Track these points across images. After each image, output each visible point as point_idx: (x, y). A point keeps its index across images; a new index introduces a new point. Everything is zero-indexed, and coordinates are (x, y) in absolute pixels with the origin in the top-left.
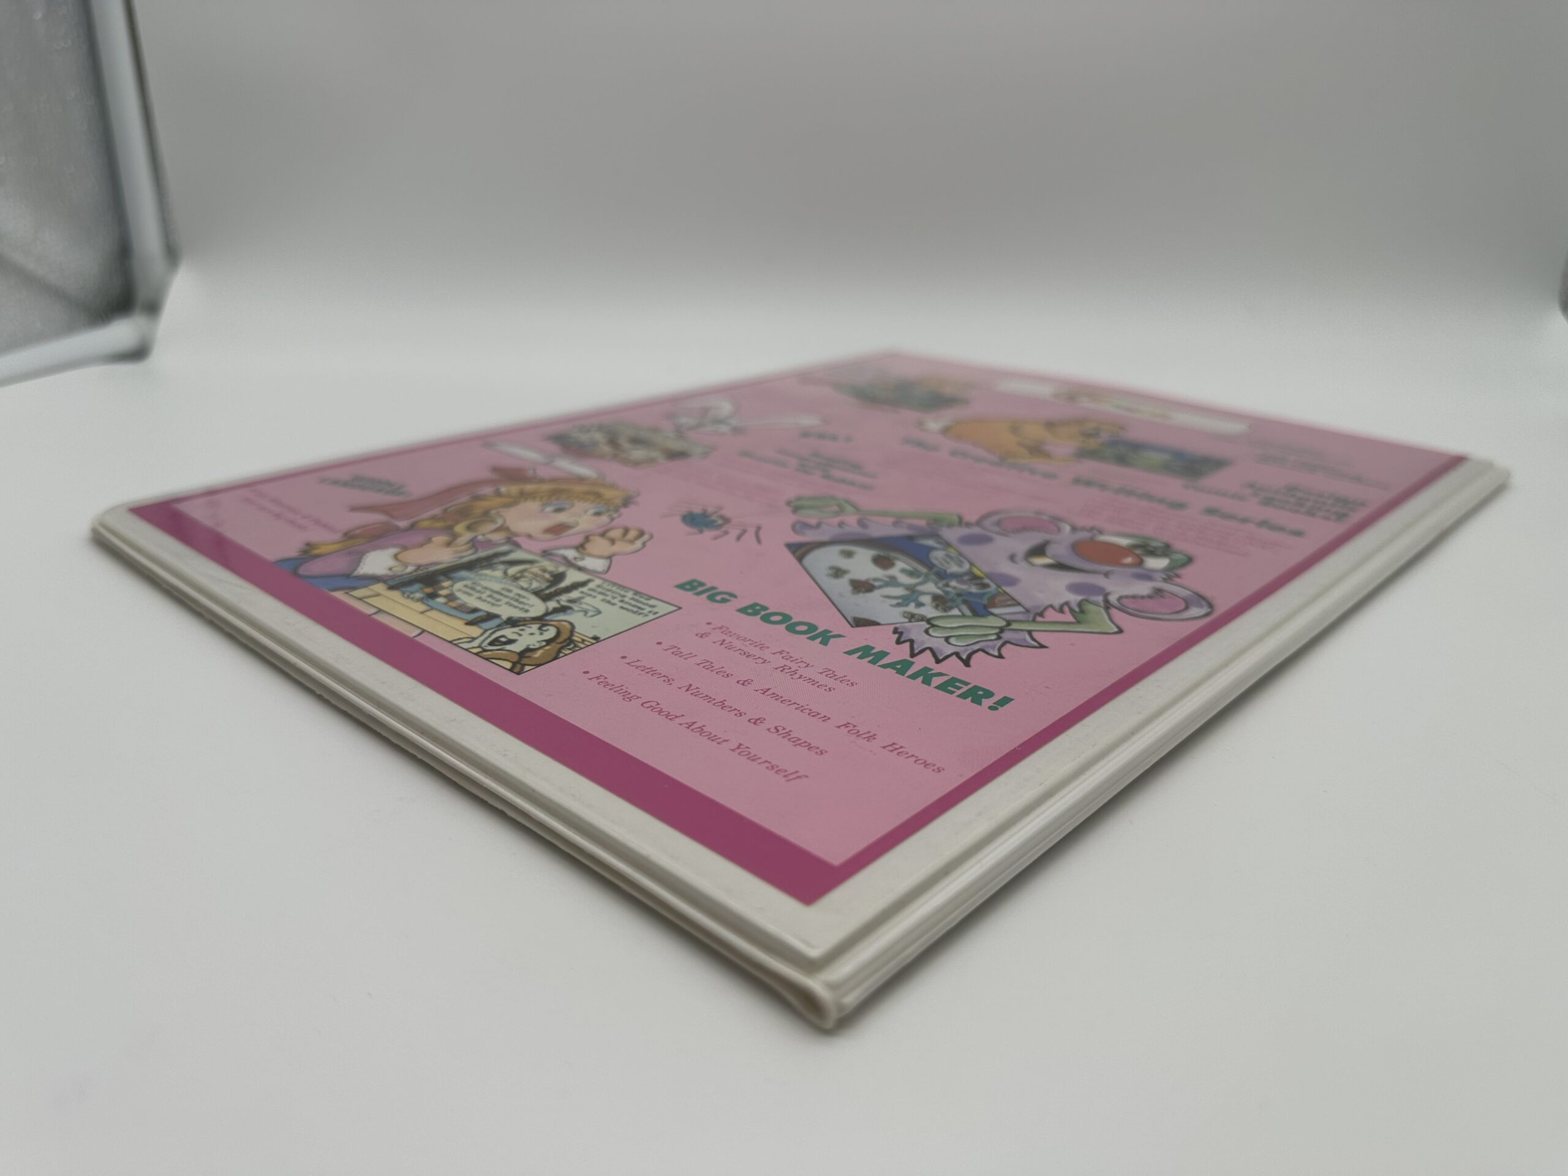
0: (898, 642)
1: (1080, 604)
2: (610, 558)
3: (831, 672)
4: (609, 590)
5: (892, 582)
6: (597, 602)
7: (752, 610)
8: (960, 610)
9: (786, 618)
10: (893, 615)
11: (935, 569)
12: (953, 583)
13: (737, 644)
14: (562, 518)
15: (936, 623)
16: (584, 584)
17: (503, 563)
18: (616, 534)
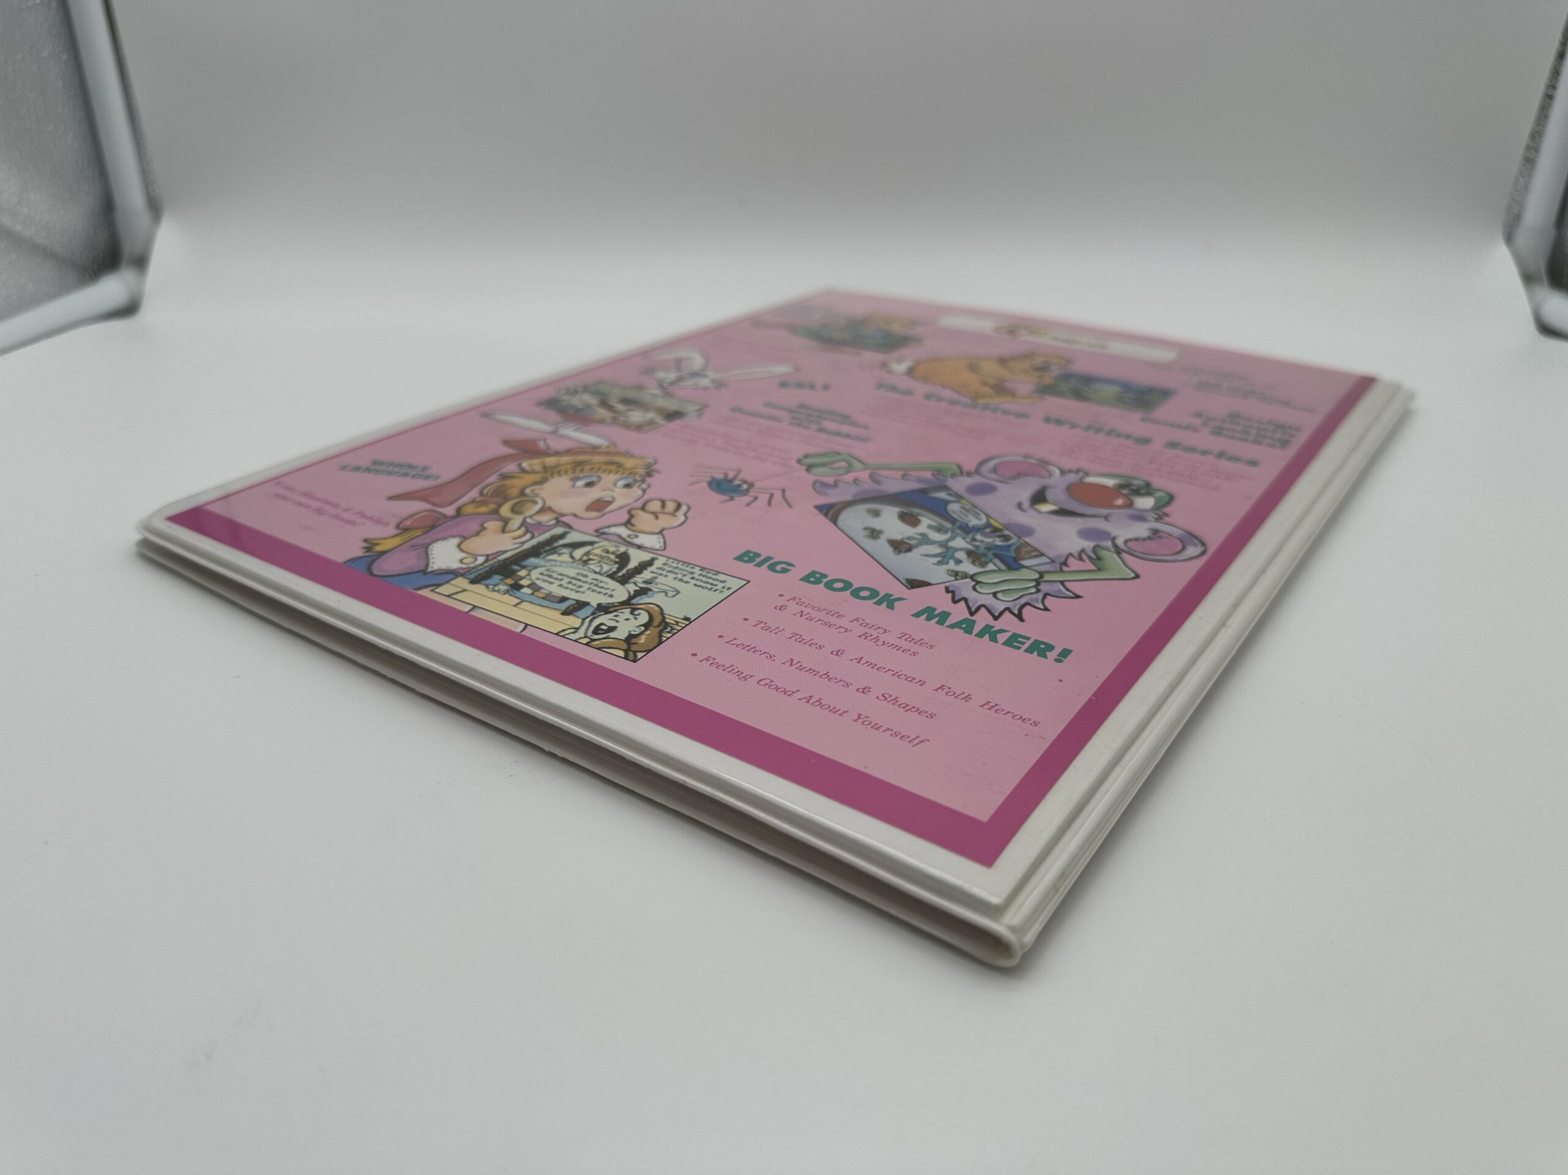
0: (955, 601)
1: (1094, 550)
2: (660, 532)
3: (908, 636)
4: (676, 568)
5: (925, 540)
6: (669, 581)
7: (813, 578)
8: (995, 565)
9: (847, 585)
10: (939, 574)
11: (958, 524)
12: (979, 537)
13: (816, 614)
14: (595, 493)
15: (979, 579)
16: (650, 563)
17: (565, 546)
18: (655, 506)
